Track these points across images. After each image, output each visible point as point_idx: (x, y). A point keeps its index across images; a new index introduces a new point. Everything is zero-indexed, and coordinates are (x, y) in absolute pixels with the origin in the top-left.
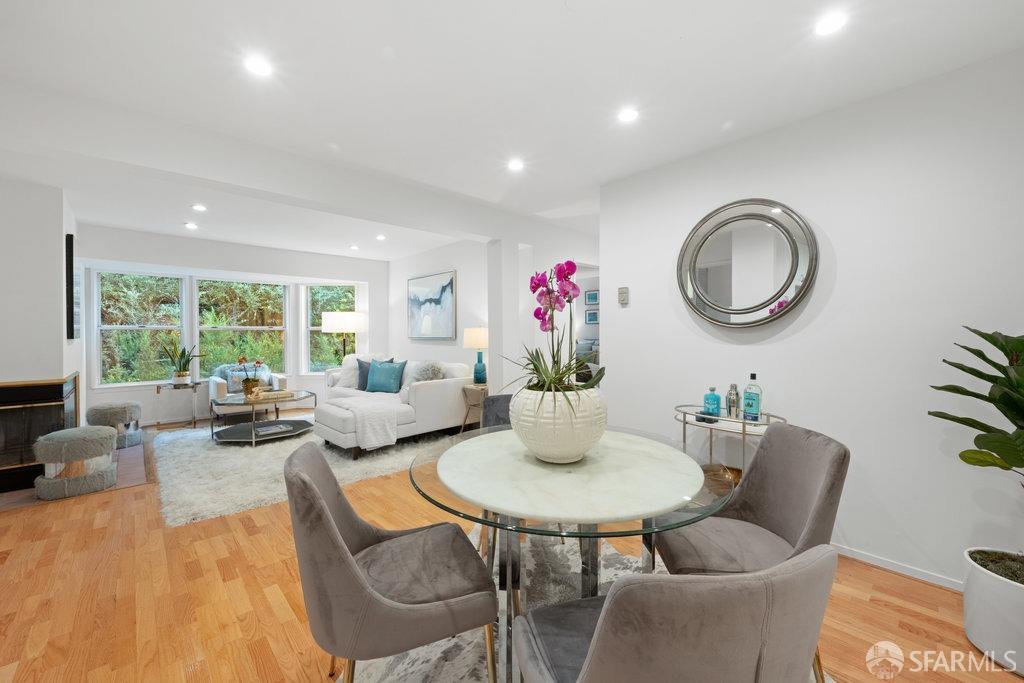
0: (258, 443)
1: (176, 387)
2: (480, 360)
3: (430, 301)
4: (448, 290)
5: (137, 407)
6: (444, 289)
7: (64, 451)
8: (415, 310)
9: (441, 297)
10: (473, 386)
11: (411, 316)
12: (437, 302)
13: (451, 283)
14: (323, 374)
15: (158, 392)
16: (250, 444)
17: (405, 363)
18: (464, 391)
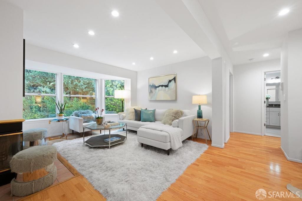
0: (111, 147)
1: (59, 121)
2: (200, 109)
3: (162, 86)
4: (173, 81)
5: (46, 131)
6: (170, 81)
7: (32, 164)
8: (153, 90)
9: (168, 84)
10: (196, 119)
11: (151, 92)
12: (166, 86)
13: (174, 79)
14: (117, 114)
15: (50, 123)
16: (108, 147)
17: (155, 110)
18: (193, 121)
